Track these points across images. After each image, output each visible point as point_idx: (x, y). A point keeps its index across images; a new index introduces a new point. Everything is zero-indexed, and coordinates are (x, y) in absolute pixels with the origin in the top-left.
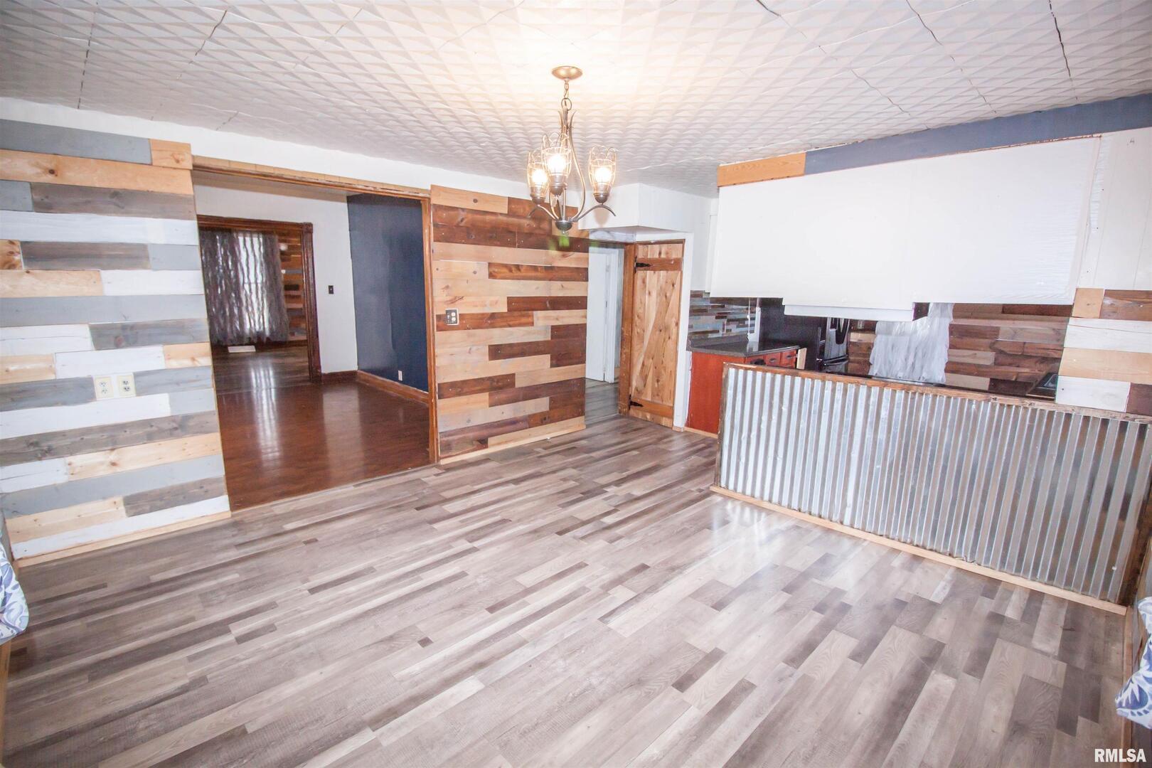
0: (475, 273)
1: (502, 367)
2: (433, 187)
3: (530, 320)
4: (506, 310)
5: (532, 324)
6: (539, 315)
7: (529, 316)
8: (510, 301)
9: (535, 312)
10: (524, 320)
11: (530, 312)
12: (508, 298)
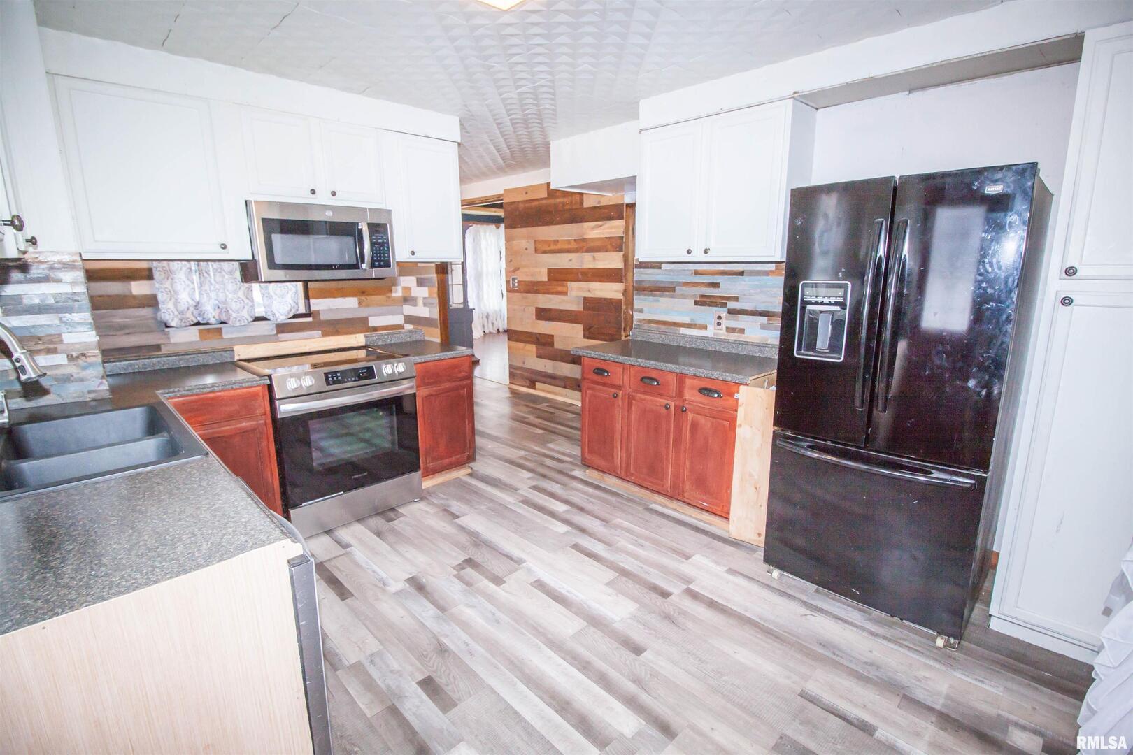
0: (526, 249)
1: (545, 327)
2: (505, 190)
3: (564, 289)
4: (546, 280)
5: (565, 293)
6: (573, 285)
7: (563, 285)
8: (550, 271)
9: (569, 283)
10: (560, 289)
11: (565, 282)
12: (548, 269)
